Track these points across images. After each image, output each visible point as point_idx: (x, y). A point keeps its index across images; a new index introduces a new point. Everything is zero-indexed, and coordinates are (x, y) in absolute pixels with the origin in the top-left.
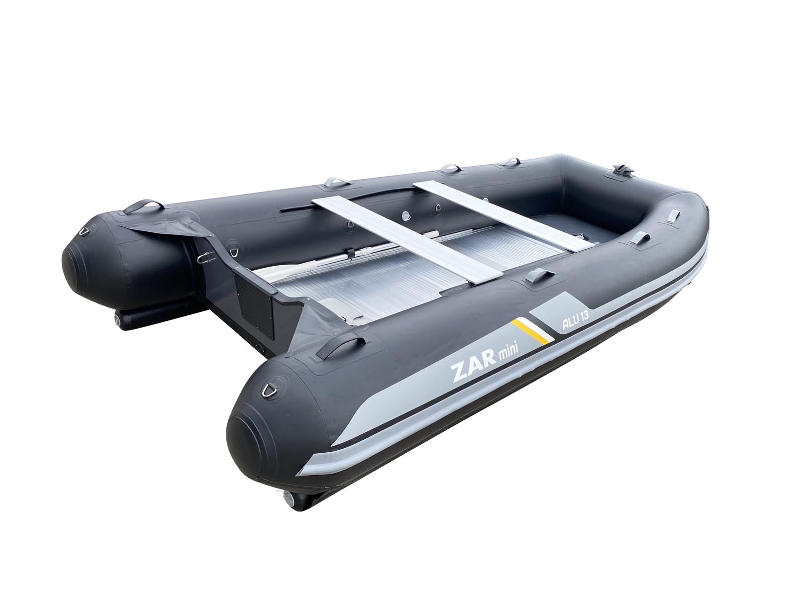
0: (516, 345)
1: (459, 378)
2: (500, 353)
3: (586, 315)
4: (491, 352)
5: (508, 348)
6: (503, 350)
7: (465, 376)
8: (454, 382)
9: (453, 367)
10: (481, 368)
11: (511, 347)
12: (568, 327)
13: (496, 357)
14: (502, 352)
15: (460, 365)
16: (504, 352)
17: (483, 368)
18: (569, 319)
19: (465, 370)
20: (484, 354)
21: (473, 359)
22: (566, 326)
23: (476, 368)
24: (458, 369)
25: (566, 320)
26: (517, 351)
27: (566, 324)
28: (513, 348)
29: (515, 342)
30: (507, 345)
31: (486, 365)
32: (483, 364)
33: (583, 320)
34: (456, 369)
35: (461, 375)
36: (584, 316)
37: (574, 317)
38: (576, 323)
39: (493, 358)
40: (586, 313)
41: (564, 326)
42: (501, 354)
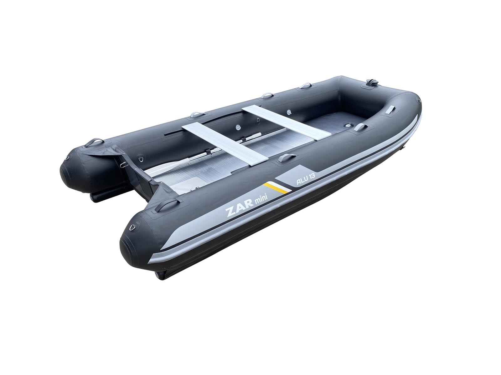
0: (266, 196)
1: (231, 215)
2: (255, 200)
3: (313, 176)
4: (250, 201)
5: (261, 198)
6: (257, 199)
7: (234, 213)
8: (228, 217)
9: (227, 210)
10: (244, 209)
11: (263, 197)
12: (300, 183)
13: (253, 203)
14: (257, 200)
15: (231, 208)
16: (259, 200)
17: (245, 209)
18: (301, 179)
19: (234, 210)
20: (246, 202)
21: (239, 205)
22: (299, 183)
23: (241, 209)
24: (230, 211)
25: (299, 180)
26: (267, 199)
27: (299, 181)
28: (264, 198)
29: (265, 194)
30: (260, 196)
31: (247, 207)
32: (245, 207)
33: (311, 178)
34: (229, 211)
35: (232, 213)
36: (312, 176)
37: (304, 178)
38: (306, 181)
39: (251, 203)
40: (313, 175)
41: (298, 183)
42: (257, 201)
